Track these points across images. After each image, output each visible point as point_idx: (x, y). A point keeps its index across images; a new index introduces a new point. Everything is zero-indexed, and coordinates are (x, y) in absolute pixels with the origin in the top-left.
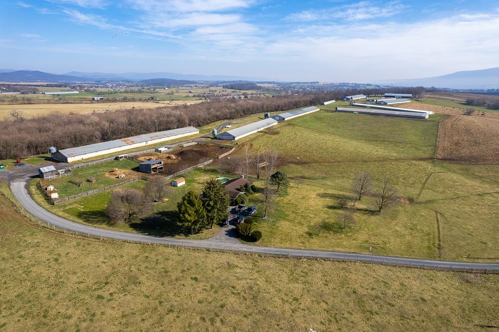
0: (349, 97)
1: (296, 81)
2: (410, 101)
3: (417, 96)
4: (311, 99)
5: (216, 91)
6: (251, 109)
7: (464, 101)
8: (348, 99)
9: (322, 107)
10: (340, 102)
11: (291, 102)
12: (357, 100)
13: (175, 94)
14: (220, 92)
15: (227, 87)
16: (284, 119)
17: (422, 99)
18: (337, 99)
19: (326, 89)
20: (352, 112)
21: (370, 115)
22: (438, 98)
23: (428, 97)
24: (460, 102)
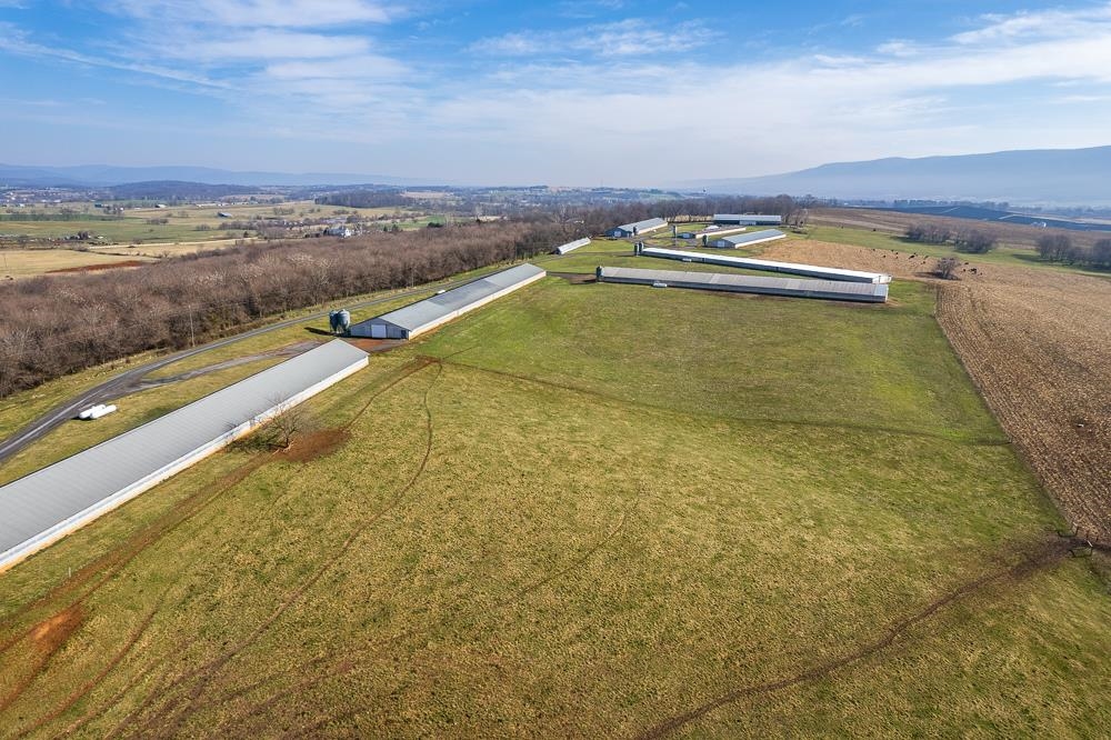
0: (628, 227)
1: (498, 186)
2: (785, 236)
3: (792, 220)
4: (519, 239)
5: (291, 211)
6: (284, 291)
7: (901, 231)
8: (624, 234)
9: (554, 263)
10: (605, 245)
11: (455, 252)
12: (650, 235)
13: (171, 221)
14: (302, 215)
15: (324, 201)
16: (404, 333)
17: (804, 228)
18: (594, 234)
19: (566, 202)
20: (649, 283)
21: (707, 292)
22: (839, 225)
23: (816, 222)
24: (893, 235)
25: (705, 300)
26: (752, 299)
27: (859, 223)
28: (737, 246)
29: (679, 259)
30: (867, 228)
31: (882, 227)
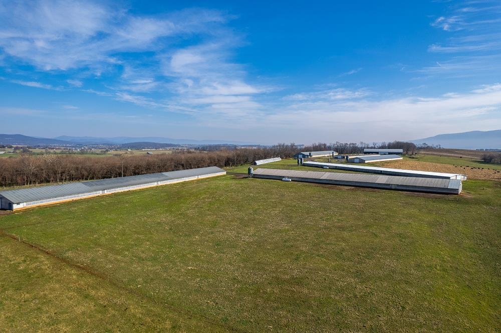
2: (402, 158)
3: (410, 153)
7: (478, 158)
8: (304, 156)
17: (417, 156)
20: (280, 178)
21: (317, 185)
22: (438, 155)
23: (424, 154)
24: (472, 160)
25: (311, 189)
26: (350, 189)
27: (453, 155)
28: (366, 162)
29: (322, 167)
30: (457, 157)
31: (465, 156)
